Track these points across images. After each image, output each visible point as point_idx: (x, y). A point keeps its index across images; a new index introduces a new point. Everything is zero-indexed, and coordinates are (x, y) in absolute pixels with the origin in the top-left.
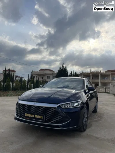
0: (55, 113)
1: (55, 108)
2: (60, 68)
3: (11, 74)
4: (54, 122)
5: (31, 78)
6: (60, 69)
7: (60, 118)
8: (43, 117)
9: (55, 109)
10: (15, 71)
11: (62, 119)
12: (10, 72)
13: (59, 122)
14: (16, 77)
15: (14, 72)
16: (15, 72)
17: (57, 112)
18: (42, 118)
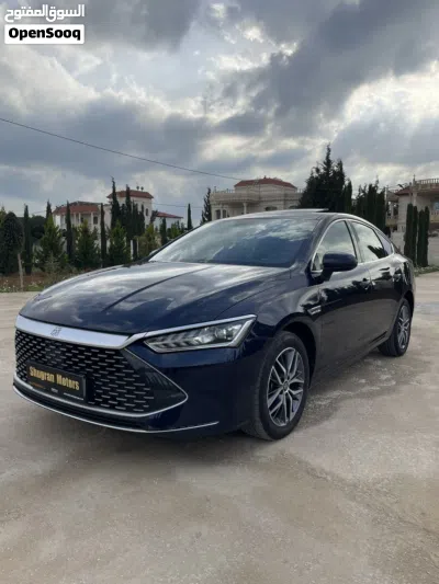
0: (119, 370)
1: (117, 352)
2: (318, 170)
3: (135, 206)
4: (120, 404)
5: (207, 216)
6: (315, 175)
7: (142, 391)
8: (80, 385)
9: (121, 355)
10: (147, 196)
11: (148, 394)
12: (132, 199)
13: (139, 406)
14: (155, 214)
15: (145, 200)
16: (150, 197)
17: (128, 366)
18: (78, 388)
